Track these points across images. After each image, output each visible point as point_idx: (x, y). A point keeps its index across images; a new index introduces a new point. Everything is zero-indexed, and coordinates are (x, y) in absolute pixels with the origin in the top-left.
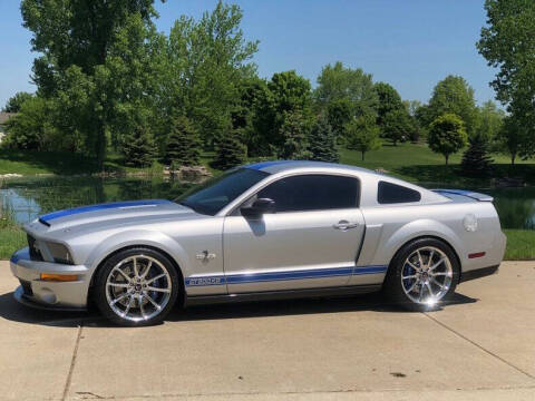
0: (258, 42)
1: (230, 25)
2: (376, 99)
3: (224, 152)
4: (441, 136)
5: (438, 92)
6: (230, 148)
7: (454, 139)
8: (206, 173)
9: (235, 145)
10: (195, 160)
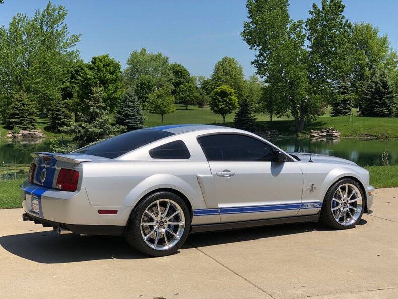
0: (80, 35)
2: (172, 75)
3: (55, 119)
4: (219, 102)
5: (217, 69)
6: (60, 115)
7: (229, 104)
8: (41, 135)
9: (63, 113)
10: (33, 125)
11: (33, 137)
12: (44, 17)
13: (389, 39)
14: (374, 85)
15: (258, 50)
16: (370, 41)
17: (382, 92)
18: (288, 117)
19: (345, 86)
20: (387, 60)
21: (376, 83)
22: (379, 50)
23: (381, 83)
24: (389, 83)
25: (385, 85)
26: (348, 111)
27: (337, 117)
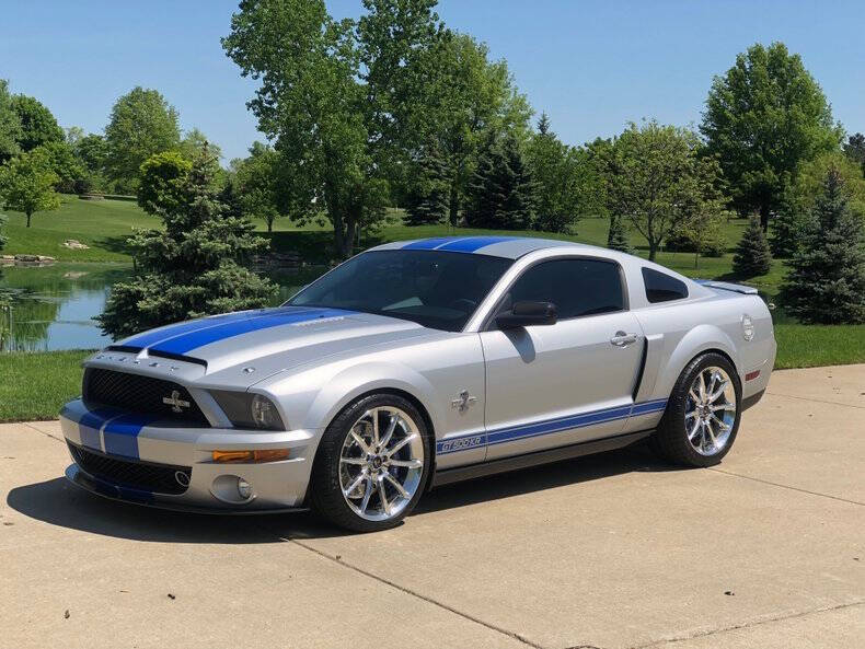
2: (16, 123)
4: (158, 187)
5: (119, 115)
7: (180, 192)
13: (510, 70)
14: (491, 163)
15: (260, 80)
16: (475, 71)
17: (509, 178)
18: (322, 225)
19: (434, 163)
20: (506, 112)
21: (498, 159)
22: (492, 92)
23: (508, 160)
24: (524, 160)
25: (515, 164)
26: (439, 215)
27: (417, 228)
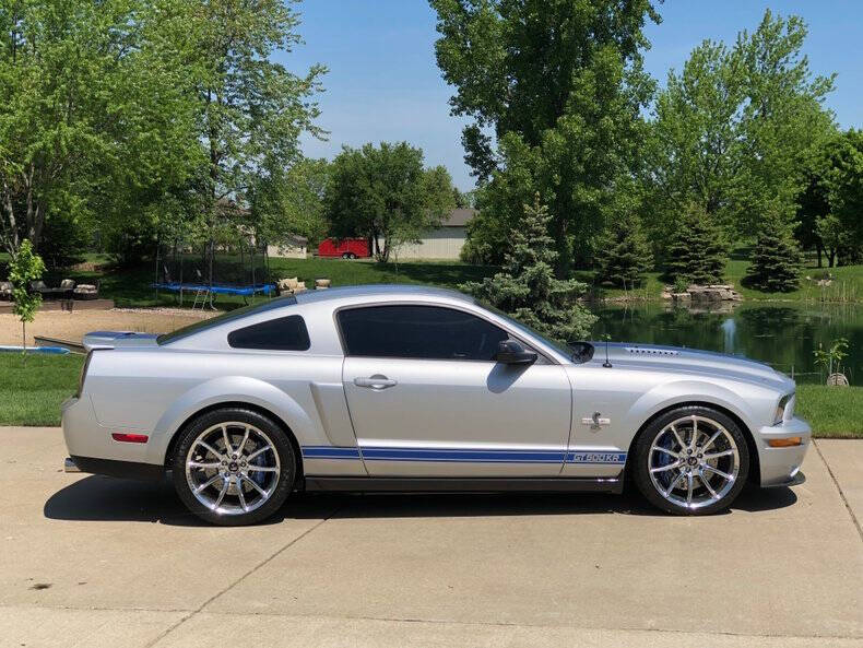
0: (834, 75)
1: (783, 52)
3: (763, 261)
6: (774, 254)
8: (732, 296)
9: (781, 248)
10: (716, 274)
11: (713, 300)
12: (755, 43)
